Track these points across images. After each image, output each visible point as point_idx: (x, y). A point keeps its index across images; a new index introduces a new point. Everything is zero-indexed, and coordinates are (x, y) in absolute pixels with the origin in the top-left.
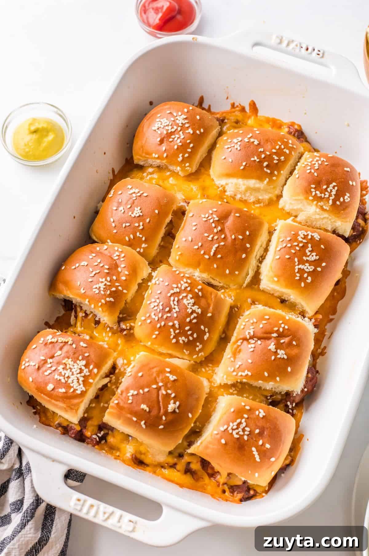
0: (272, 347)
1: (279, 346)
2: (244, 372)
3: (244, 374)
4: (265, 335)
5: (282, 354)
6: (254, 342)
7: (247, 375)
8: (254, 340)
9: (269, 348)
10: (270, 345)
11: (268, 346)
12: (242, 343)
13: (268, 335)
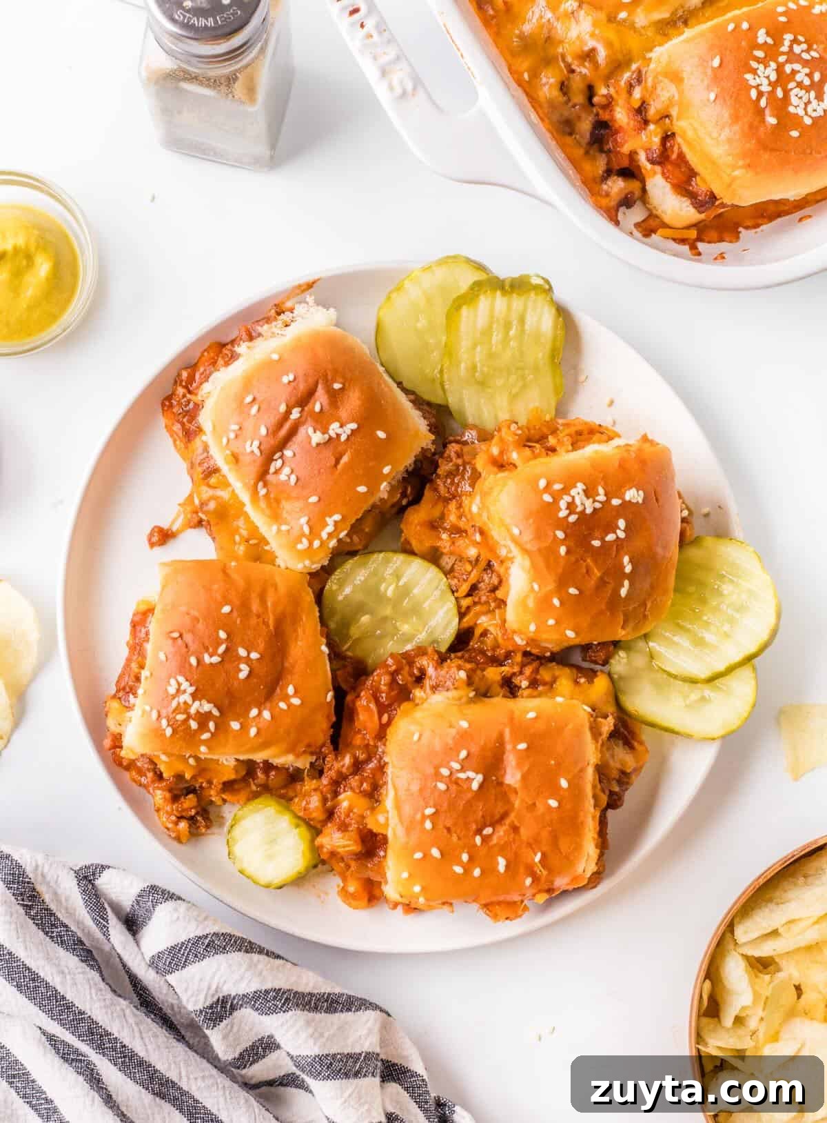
0: (317, 438)
1: (321, 422)
2: (327, 525)
3: (330, 528)
4: (283, 432)
5: (341, 430)
6: (279, 462)
7: (336, 523)
8: (276, 460)
9: (314, 444)
10: (309, 438)
11: (310, 443)
12: (265, 485)
13: (287, 426)
